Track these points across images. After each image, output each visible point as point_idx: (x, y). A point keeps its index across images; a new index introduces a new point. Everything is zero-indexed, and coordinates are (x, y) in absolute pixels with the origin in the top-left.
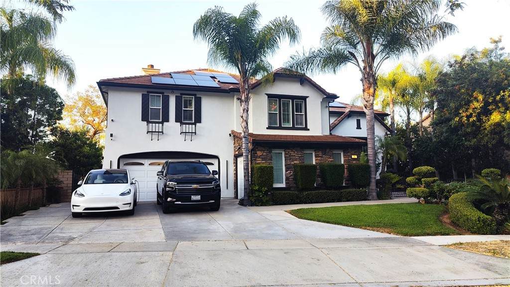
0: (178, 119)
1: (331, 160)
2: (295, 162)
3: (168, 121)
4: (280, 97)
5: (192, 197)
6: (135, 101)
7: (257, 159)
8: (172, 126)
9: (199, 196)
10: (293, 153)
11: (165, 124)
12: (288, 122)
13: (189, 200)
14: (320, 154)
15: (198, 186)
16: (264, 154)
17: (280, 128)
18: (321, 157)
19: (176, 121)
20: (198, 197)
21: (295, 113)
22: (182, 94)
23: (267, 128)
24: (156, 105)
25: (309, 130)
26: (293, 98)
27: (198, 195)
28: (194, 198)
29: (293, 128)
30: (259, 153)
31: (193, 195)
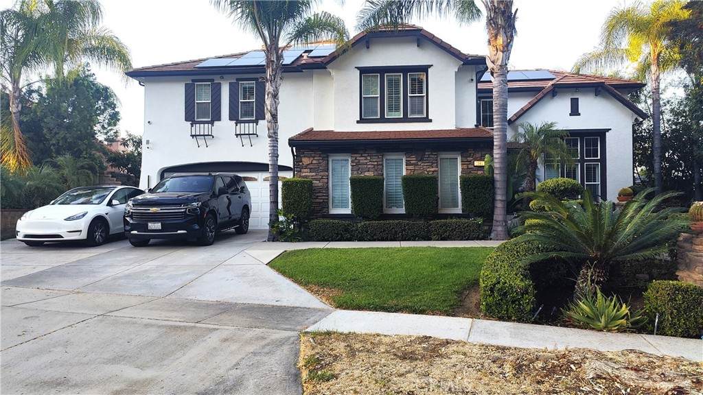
0: (233, 116)
1: (433, 169)
2: (367, 174)
3: (219, 119)
4: (382, 70)
5: (150, 224)
6: (176, 94)
7: (302, 170)
8: (225, 126)
9: (160, 224)
10: (364, 160)
11: (216, 123)
12: (397, 109)
13: (146, 228)
14: (413, 159)
15: (159, 209)
16: (314, 162)
17: (383, 120)
18: (415, 165)
19: (231, 119)
20: (158, 226)
21: (409, 95)
22: (238, 80)
23: (358, 122)
24: (204, 98)
25: (431, 121)
26: (405, 70)
27: (158, 221)
28: (152, 226)
29: (405, 119)
30: (306, 161)
31: (151, 221)
